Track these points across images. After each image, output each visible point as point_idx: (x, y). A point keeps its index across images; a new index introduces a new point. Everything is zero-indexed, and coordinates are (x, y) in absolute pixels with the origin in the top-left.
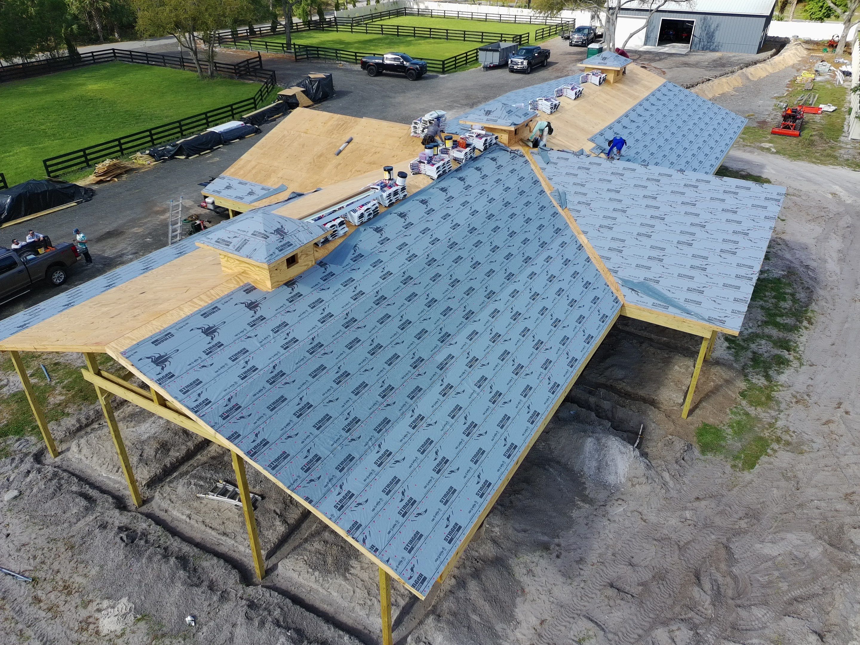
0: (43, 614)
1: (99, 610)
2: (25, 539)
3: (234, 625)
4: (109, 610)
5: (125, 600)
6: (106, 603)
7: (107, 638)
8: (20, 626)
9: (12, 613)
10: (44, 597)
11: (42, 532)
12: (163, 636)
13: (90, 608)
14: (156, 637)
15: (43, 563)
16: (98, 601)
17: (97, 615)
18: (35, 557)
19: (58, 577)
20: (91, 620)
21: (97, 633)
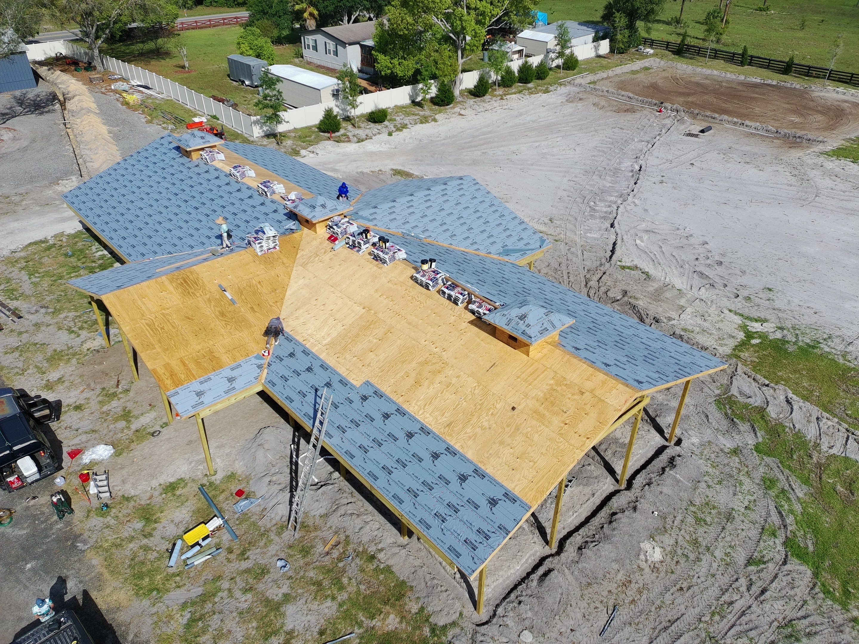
0: (645, 596)
1: (646, 561)
2: (579, 616)
3: (661, 492)
4: (647, 554)
5: (642, 545)
6: (642, 557)
7: (665, 556)
8: (653, 609)
9: (643, 616)
10: (631, 599)
11: (574, 605)
12: (665, 528)
13: (642, 567)
14: (666, 531)
15: (601, 602)
16: (639, 562)
17: (649, 562)
18: (596, 608)
19: (614, 591)
20: (652, 566)
21: (662, 562)
